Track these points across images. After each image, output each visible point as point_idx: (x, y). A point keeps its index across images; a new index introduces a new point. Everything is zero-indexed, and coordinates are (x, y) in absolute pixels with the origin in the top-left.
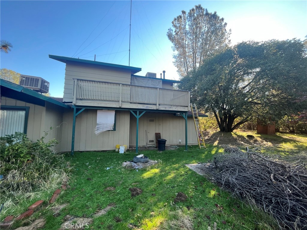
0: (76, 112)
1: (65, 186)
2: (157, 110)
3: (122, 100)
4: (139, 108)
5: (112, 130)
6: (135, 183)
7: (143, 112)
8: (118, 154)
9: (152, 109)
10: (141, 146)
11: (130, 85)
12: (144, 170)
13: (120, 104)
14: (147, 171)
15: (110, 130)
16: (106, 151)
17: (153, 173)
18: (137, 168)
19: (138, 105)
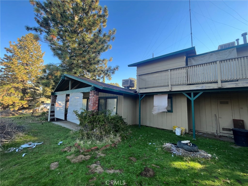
0: (141, 98)
1: (114, 145)
2: (220, 89)
3: (172, 83)
4: (192, 89)
5: (166, 112)
6: (156, 165)
7: (199, 93)
8: (174, 134)
9: (211, 88)
10: (210, 133)
11: (185, 67)
12: (180, 158)
13: (170, 88)
14: (183, 161)
15: (165, 112)
16: (165, 130)
17: (189, 166)
18: (174, 153)
19: (189, 87)
